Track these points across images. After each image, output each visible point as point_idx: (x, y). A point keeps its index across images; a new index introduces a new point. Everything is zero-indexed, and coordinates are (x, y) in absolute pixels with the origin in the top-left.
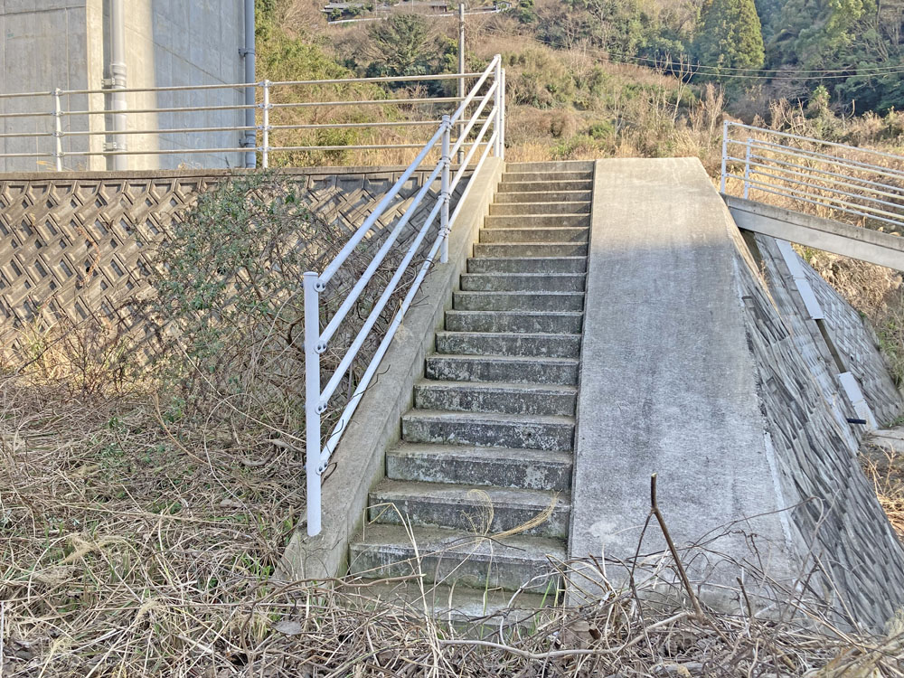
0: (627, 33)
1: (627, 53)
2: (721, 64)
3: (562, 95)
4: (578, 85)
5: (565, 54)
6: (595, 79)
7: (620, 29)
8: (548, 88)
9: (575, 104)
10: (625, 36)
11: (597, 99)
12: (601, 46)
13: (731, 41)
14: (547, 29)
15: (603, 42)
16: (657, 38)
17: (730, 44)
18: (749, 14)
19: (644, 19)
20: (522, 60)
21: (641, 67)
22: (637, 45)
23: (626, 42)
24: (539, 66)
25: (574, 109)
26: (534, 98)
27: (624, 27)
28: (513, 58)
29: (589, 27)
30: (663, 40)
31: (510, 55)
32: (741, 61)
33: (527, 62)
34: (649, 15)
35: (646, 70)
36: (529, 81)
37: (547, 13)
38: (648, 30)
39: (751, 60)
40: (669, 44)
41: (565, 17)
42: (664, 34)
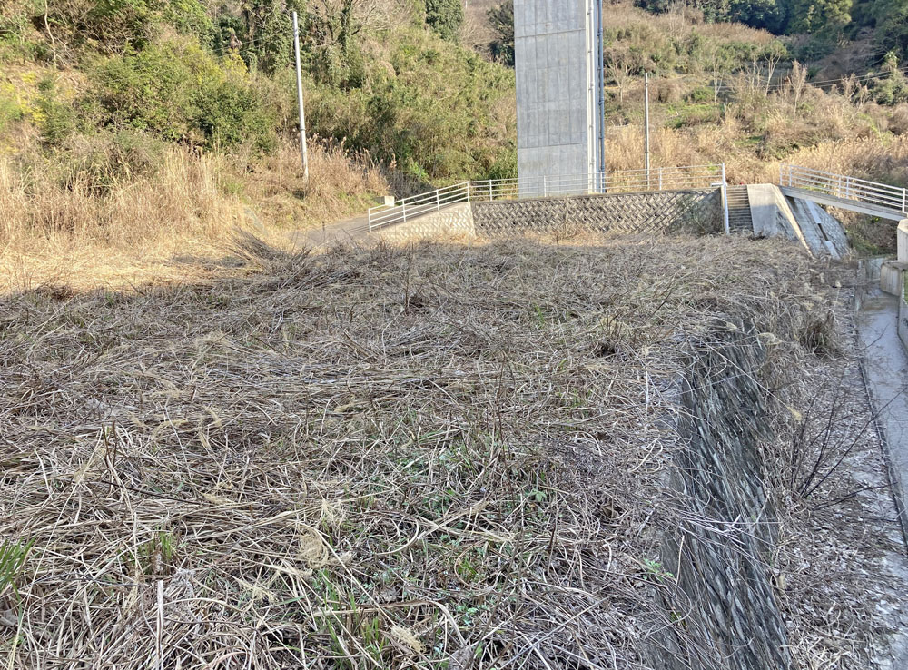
1: (721, 10)
2: (811, 14)
3: (665, 63)
4: (678, 52)
5: (663, 18)
6: (693, 44)
8: (652, 58)
9: (676, 68)
11: (696, 63)
12: (695, 7)
20: (628, 34)
21: (734, 24)
24: (643, 38)
25: (676, 74)
26: (641, 69)
28: (620, 33)
31: (617, 31)
32: (830, 11)
33: (633, 36)
35: (739, 27)
36: (636, 53)
39: (840, 9)
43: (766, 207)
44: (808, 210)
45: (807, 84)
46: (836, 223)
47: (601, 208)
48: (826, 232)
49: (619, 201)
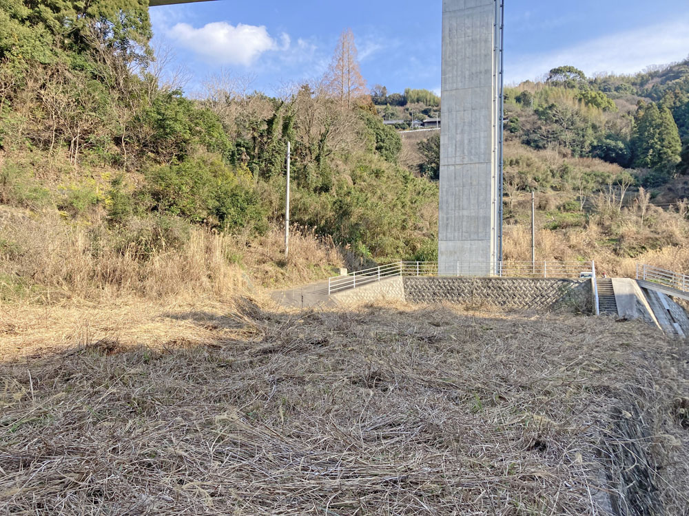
0: (583, 136)
1: (584, 149)
2: (651, 155)
3: (544, 183)
4: (553, 176)
5: (542, 153)
6: (564, 171)
7: (578, 134)
8: (535, 179)
9: (552, 187)
10: (581, 139)
11: (567, 184)
12: (565, 146)
13: (657, 140)
14: (528, 135)
15: (567, 143)
16: (604, 140)
17: (656, 143)
18: (669, 123)
19: (594, 127)
20: (517, 162)
21: (594, 159)
22: (590, 144)
23: (583, 142)
24: (528, 165)
25: (552, 190)
26: (526, 186)
27: (581, 132)
28: (512, 161)
29: (556, 133)
30: (608, 141)
31: (510, 159)
32: (665, 153)
33: (521, 163)
34: (598, 124)
35: (597, 161)
36: (523, 175)
37: (528, 127)
38: (598, 134)
39: (672, 153)
40: (613, 143)
41: (541, 128)
42: (608, 137)
43: (626, 296)
44: (659, 298)
45: (650, 204)
46: (681, 309)
47: (500, 288)
48: (673, 316)
49: (514, 283)
